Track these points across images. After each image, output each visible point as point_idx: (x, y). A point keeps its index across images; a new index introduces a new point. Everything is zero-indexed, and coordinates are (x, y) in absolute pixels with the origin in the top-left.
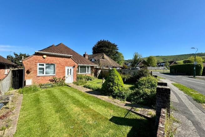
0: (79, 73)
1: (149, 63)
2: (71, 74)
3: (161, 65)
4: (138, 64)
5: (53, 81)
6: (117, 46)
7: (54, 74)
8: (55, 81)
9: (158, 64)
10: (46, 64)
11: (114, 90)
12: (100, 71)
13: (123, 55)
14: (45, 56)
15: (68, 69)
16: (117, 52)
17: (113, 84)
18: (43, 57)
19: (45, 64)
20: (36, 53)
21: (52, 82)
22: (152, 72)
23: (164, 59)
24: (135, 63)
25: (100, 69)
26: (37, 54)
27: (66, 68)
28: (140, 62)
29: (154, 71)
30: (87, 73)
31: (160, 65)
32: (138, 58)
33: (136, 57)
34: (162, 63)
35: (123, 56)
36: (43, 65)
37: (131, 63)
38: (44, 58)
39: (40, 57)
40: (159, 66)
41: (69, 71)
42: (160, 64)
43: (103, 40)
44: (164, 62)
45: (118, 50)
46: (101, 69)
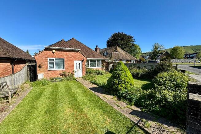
0: (89, 67)
1: (174, 54)
2: (80, 68)
3: (190, 57)
4: (158, 57)
5: (63, 75)
6: (132, 37)
7: (64, 68)
8: (65, 75)
9: (185, 56)
10: (56, 59)
11: (119, 89)
12: (112, 65)
13: (140, 47)
14: (54, 51)
15: (77, 63)
16: (133, 45)
17: (119, 82)
18: (52, 52)
19: (54, 59)
20: (45, 48)
21: (62, 77)
22: (177, 65)
23: (195, 49)
24: (155, 56)
25: (112, 63)
26: (47, 49)
27: (75, 62)
28: (162, 54)
29: (180, 65)
30: (97, 67)
31: (188, 56)
32: (159, 49)
33: (156, 48)
34: (192, 54)
35: (140, 49)
36: (53, 60)
37: (150, 55)
38: (54, 53)
39: (50, 52)
40: (188, 58)
41: (78, 66)
42: (190, 55)
43: (117, 33)
44: (194, 54)
45: (134, 42)
46: (114, 63)
